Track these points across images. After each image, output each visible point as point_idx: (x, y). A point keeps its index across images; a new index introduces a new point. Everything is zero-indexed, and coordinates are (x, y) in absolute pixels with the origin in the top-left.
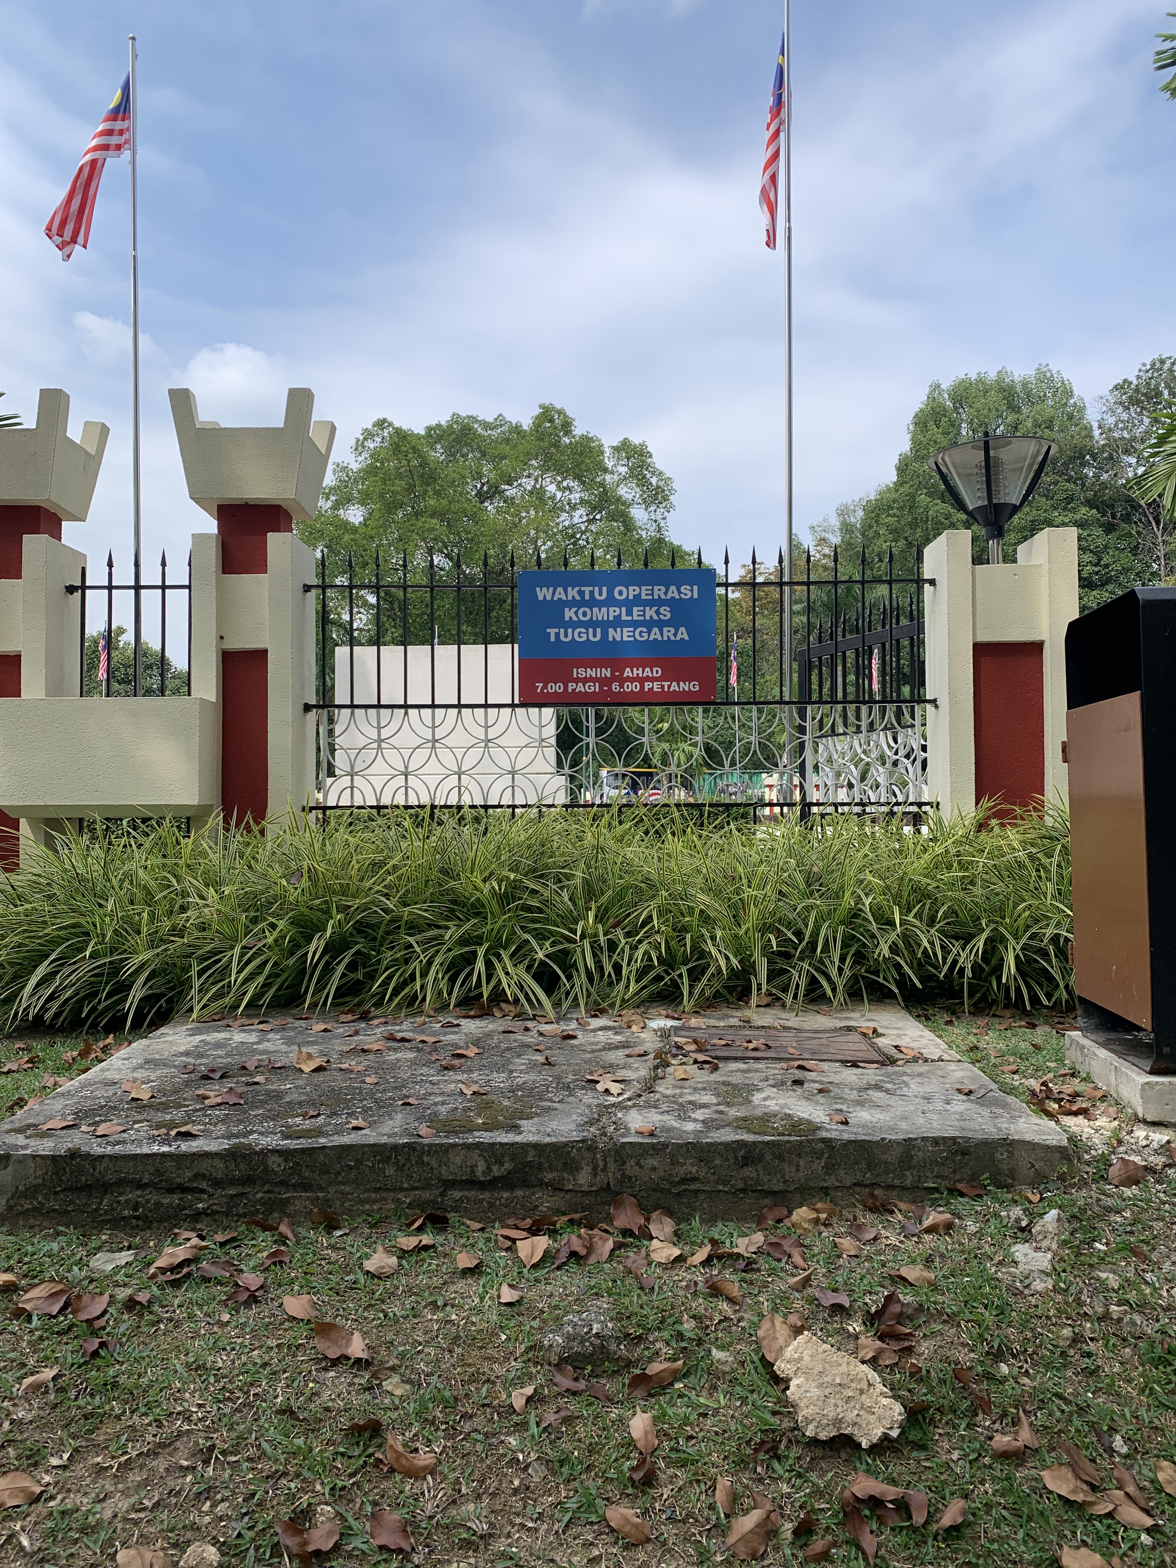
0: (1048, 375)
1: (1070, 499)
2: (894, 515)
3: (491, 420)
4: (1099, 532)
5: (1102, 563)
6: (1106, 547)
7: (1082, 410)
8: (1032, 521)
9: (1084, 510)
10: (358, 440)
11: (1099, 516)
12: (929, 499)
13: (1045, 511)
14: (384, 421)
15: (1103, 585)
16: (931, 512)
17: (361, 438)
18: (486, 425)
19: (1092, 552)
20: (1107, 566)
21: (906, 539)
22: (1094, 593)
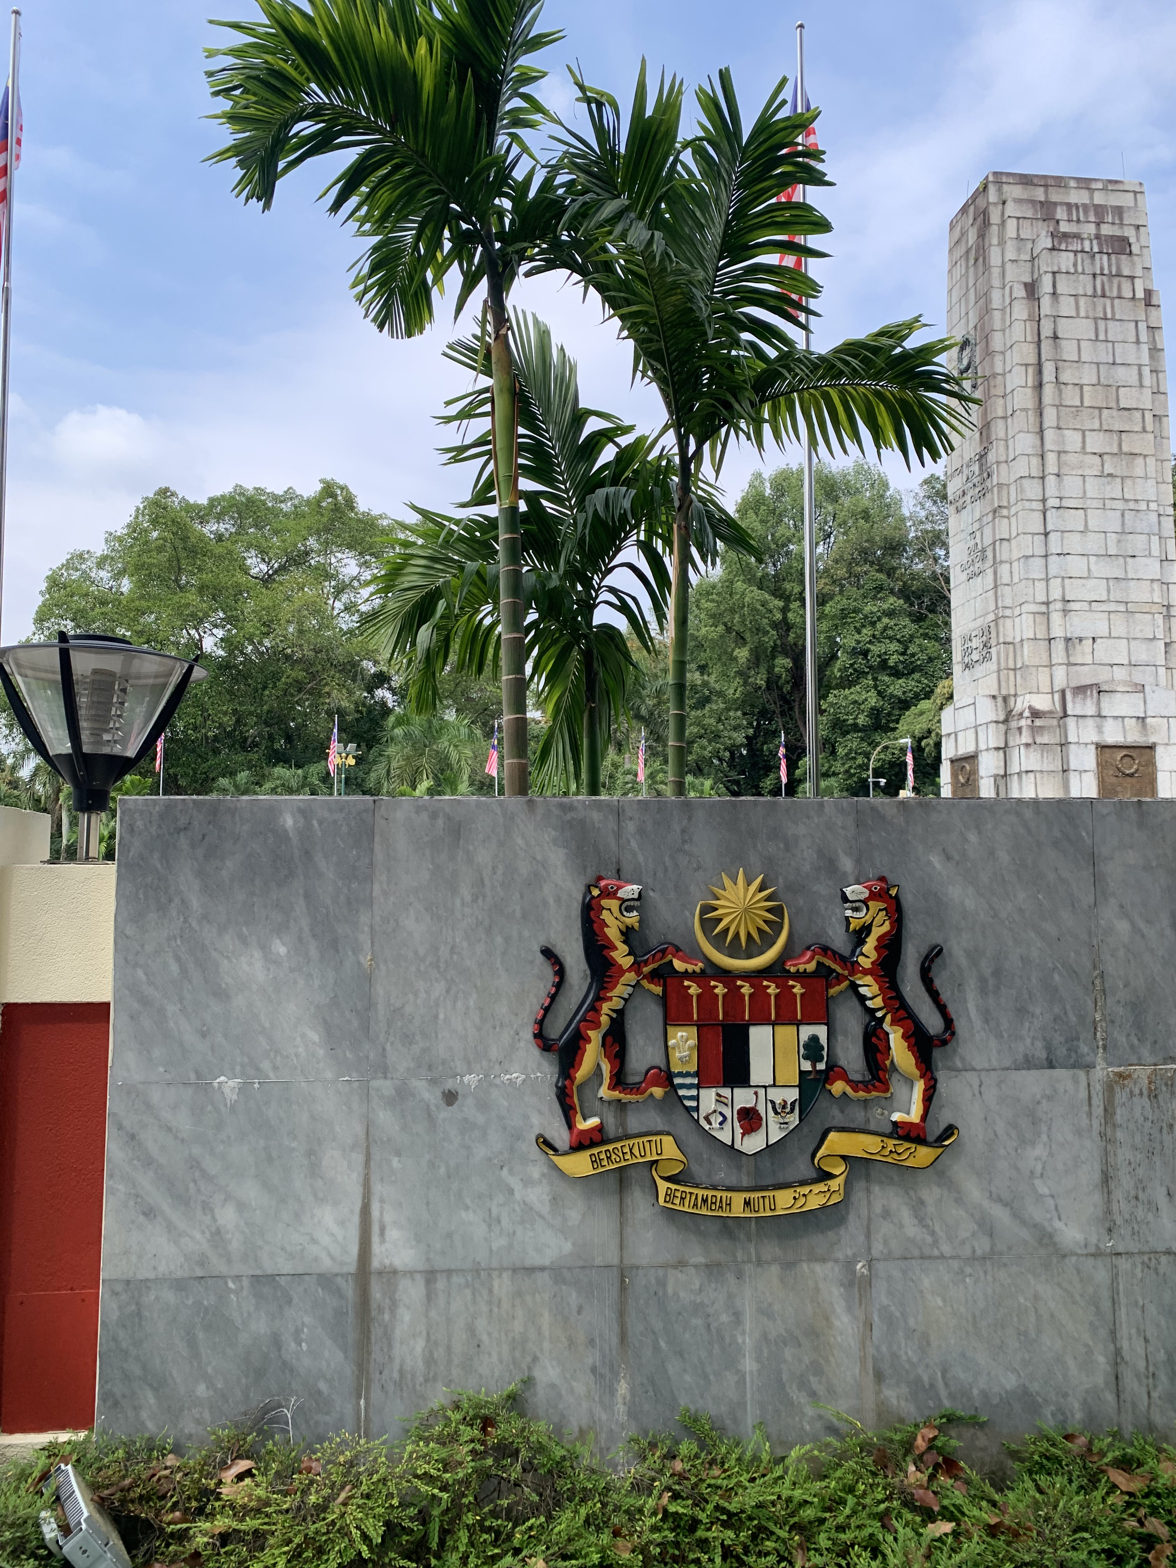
0: (866, 467)
1: (879, 589)
2: (713, 601)
3: (281, 493)
4: (906, 621)
5: (909, 652)
6: (912, 636)
7: (898, 502)
8: (843, 610)
9: (892, 599)
10: (138, 509)
11: (905, 606)
12: (745, 586)
13: (855, 600)
14: (167, 490)
15: (909, 674)
16: (747, 599)
17: (141, 506)
18: (276, 498)
19: (898, 641)
20: (913, 655)
21: (725, 624)
22: (900, 681)
